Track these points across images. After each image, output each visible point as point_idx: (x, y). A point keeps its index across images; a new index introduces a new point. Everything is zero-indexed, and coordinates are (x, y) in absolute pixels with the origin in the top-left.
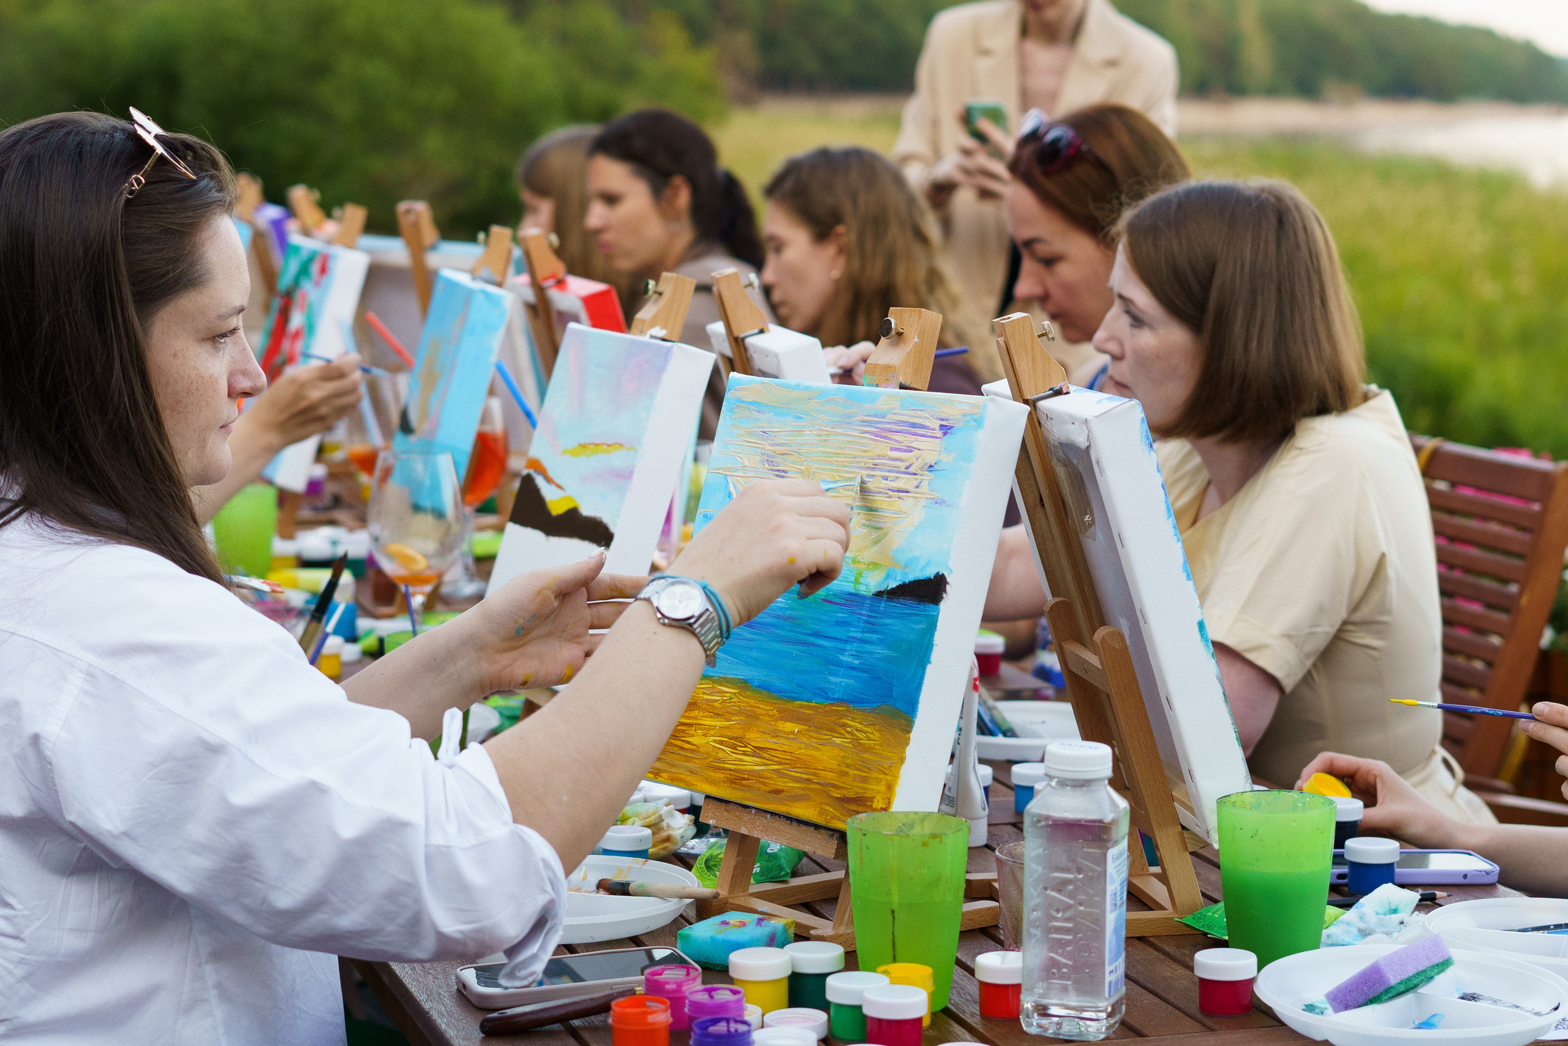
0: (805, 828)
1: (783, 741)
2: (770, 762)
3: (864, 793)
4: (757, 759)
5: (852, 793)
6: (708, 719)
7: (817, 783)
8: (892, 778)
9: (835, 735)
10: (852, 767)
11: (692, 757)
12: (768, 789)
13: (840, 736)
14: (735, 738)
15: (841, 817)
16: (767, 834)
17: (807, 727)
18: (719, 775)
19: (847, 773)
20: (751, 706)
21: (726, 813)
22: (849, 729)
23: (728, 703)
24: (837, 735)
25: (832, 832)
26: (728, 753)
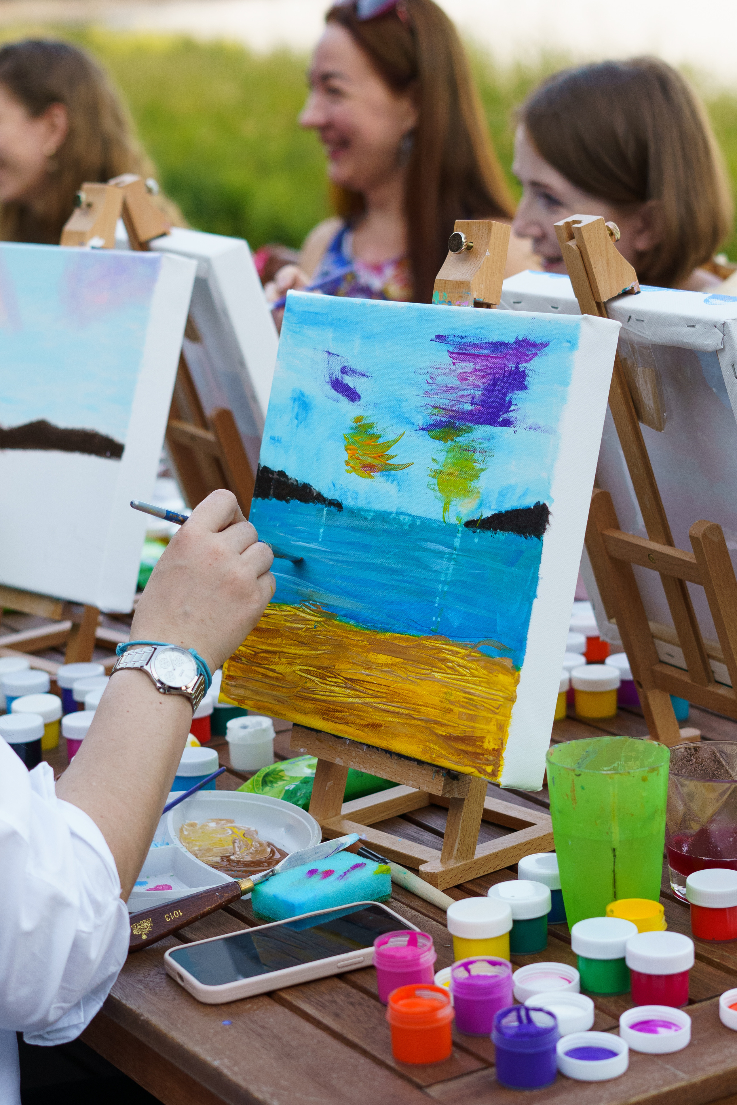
0: (406, 762)
1: (376, 673)
2: (364, 695)
3: (473, 732)
4: (349, 691)
5: (459, 732)
6: (293, 648)
7: (418, 719)
8: (504, 718)
9: (434, 669)
10: (456, 704)
11: (278, 686)
12: (363, 723)
13: (439, 670)
14: (324, 668)
15: (448, 756)
16: (365, 766)
17: (402, 660)
18: (309, 706)
19: (452, 711)
20: (339, 636)
21: (317, 743)
22: (450, 664)
24: (437, 670)
25: (438, 769)
26: (318, 683)
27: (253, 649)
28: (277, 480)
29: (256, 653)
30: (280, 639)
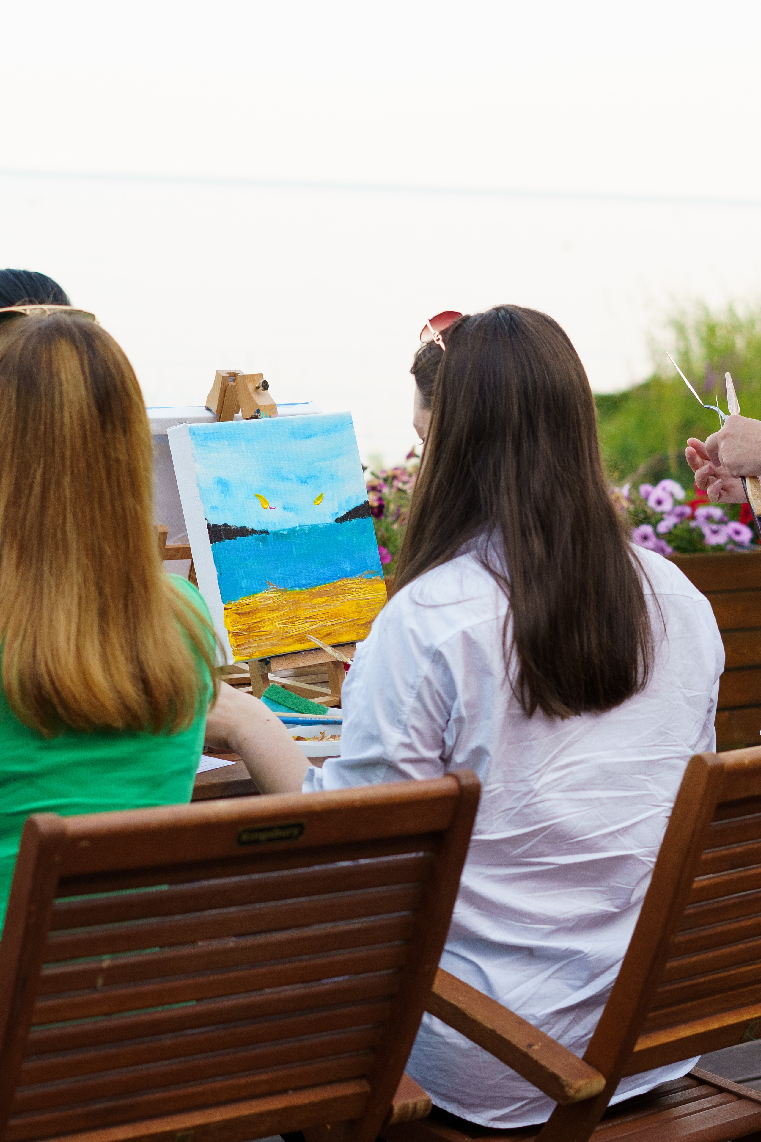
1: (319, 609)
2: (317, 622)
7: (348, 622)
9: (347, 595)
11: (270, 638)
12: (322, 636)
13: (350, 594)
14: (291, 618)
16: (317, 660)
18: (291, 640)
19: (363, 611)
20: (293, 598)
21: (287, 661)
22: (353, 590)
23: (278, 601)
24: (349, 595)
25: (352, 645)
26: (291, 627)
27: (247, 625)
28: (225, 529)
29: (249, 627)
30: (260, 613)
